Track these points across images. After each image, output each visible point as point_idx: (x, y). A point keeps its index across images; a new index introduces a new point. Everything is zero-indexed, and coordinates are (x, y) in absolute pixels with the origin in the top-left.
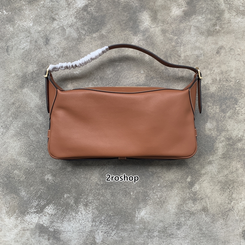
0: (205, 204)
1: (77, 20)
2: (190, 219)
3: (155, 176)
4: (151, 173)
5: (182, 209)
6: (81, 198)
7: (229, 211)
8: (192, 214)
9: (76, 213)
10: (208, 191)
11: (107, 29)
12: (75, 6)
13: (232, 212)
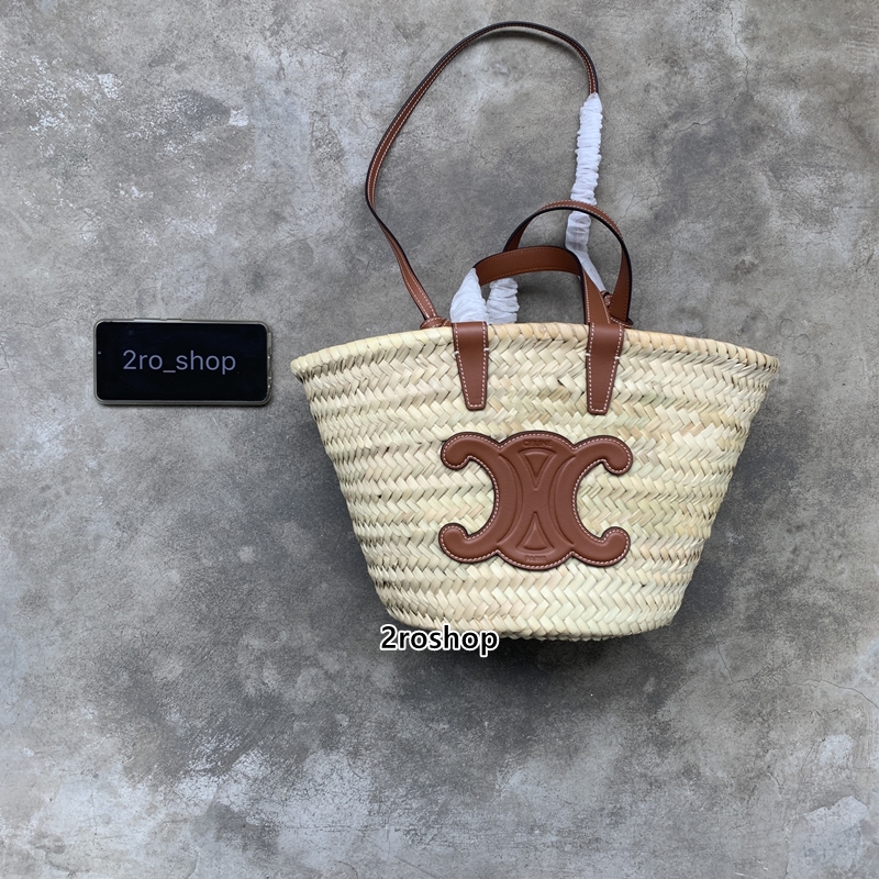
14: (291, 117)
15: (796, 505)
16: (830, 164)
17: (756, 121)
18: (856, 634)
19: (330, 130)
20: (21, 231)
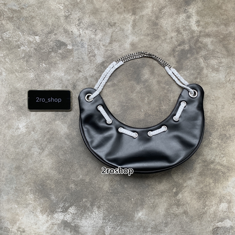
0: (186, 209)
1: (97, 73)
2: (174, 219)
3: (150, 188)
4: (147, 185)
5: (169, 212)
6: (95, 202)
7: (203, 214)
8: (176, 215)
9: (92, 213)
10: (188, 199)
11: (118, 79)
12: (95, 62)
13: (206, 215)
14: (83, 46)
15: (212, 143)
16: (219, 56)
17: (200, 46)
18: (228, 177)
19: (92, 49)
20: (16, 75)
